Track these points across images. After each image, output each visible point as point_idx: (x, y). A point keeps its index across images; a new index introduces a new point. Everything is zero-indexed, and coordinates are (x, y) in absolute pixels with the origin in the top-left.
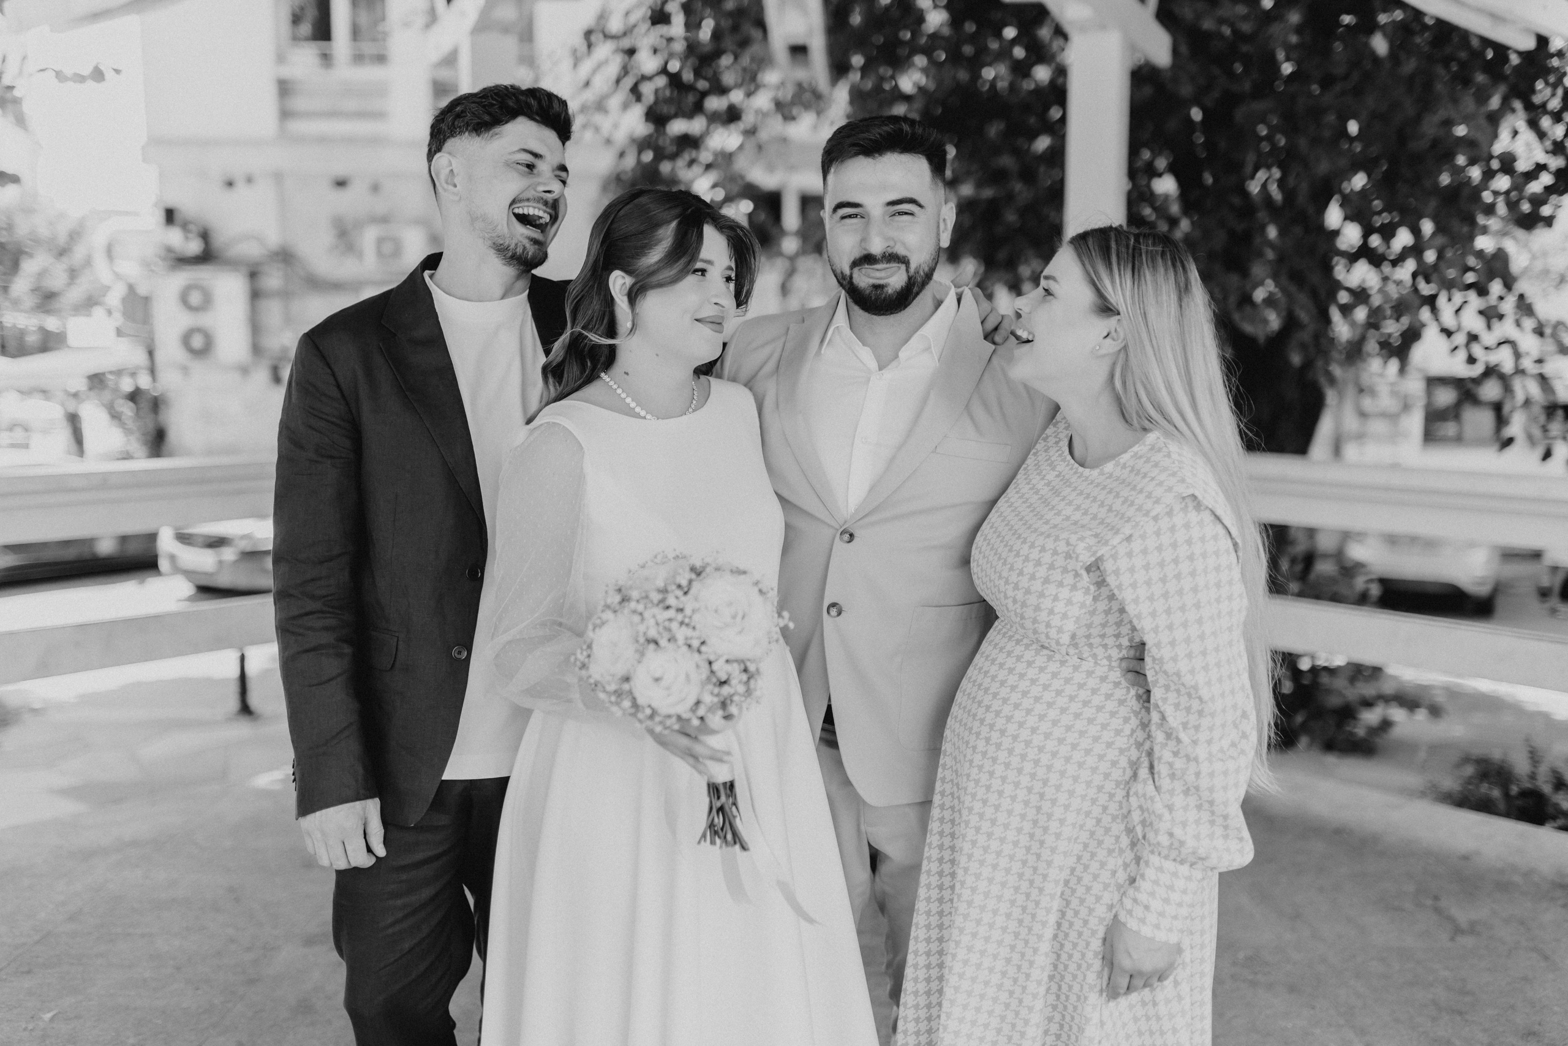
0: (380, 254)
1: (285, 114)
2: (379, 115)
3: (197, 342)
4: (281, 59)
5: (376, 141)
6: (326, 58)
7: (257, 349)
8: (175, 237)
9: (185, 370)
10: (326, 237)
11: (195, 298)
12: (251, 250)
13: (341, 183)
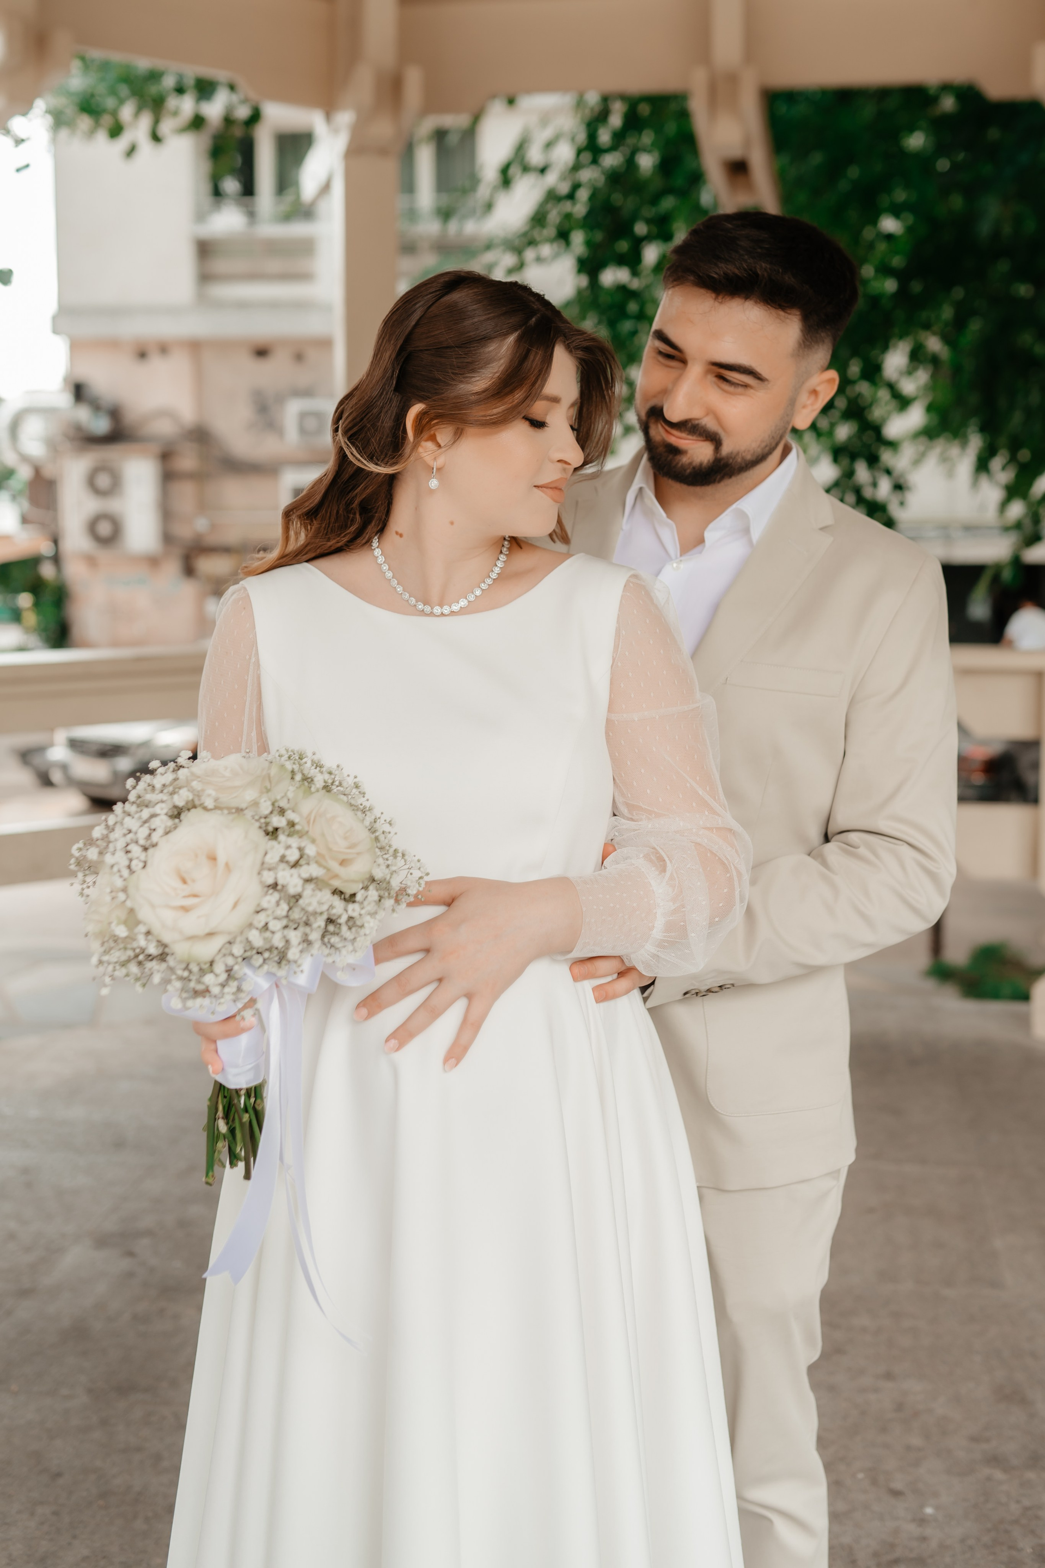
0: (302, 431)
1: (205, 278)
2: (305, 277)
3: (104, 529)
4: (200, 217)
5: (301, 306)
6: (251, 214)
7: (168, 538)
8: (83, 414)
9: (91, 561)
10: (244, 412)
11: (103, 481)
12: (164, 428)
13: (262, 352)
